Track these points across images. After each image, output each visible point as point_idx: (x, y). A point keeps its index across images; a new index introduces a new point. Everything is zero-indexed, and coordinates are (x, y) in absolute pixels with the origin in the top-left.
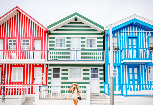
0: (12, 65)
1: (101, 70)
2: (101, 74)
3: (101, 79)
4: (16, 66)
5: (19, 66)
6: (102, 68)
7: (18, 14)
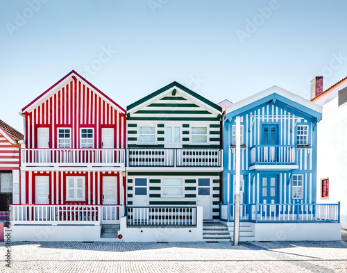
0: (67, 173)
1: (215, 181)
2: (215, 189)
3: (215, 196)
4: (73, 174)
5: (78, 174)
6: (218, 178)
7: (71, 83)
